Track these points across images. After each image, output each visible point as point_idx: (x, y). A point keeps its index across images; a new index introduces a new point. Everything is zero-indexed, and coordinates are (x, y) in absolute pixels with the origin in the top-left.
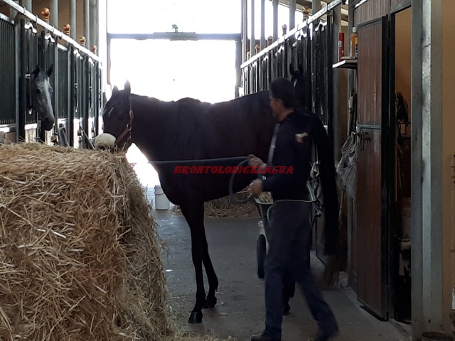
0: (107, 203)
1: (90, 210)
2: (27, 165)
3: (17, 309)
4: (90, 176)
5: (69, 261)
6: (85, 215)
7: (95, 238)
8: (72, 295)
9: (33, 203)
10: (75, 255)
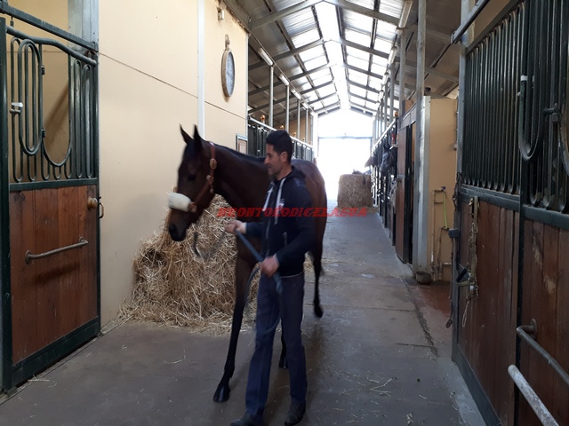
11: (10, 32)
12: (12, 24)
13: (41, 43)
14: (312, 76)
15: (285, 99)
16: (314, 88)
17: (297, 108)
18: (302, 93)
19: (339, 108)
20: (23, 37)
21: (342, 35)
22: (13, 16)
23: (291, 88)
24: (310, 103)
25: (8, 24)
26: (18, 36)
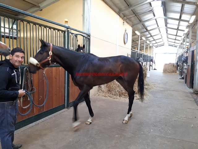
11: (70, 33)
12: (71, 31)
13: (77, 35)
14: (154, 37)
15: (144, 43)
16: (154, 40)
17: (148, 45)
18: (150, 41)
19: (164, 45)
20: (73, 34)
21: (166, 26)
22: (71, 29)
23: (146, 40)
24: (152, 44)
25: (70, 31)
26: (72, 34)
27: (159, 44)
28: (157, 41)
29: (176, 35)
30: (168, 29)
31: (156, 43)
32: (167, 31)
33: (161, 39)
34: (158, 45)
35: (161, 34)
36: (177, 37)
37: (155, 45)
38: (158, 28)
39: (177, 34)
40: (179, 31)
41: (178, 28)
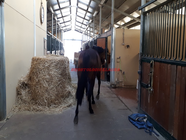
0: (65, 65)
1: (62, 66)
2: (51, 59)
3: (49, 83)
4: (62, 61)
5: (59, 75)
6: (61, 67)
7: (63, 71)
8: (59, 81)
9: (52, 65)
10: (59, 74)
14: (64, 18)
15: (56, 25)
16: (64, 22)
17: (58, 28)
19: (71, 30)
21: (77, 5)
23: (58, 21)
24: (62, 27)
27: (67, 27)
28: (66, 24)
29: (84, 18)
30: (79, 10)
31: (65, 26)
32: (77, 11)
33: (70, 22)
34: (66, 29)
35: (71, 15)
36: (85, 20)
37: (64, 28)
38: (70, 7)
39: (85, 16)
40: (88, 13)
41: (88, 9)
